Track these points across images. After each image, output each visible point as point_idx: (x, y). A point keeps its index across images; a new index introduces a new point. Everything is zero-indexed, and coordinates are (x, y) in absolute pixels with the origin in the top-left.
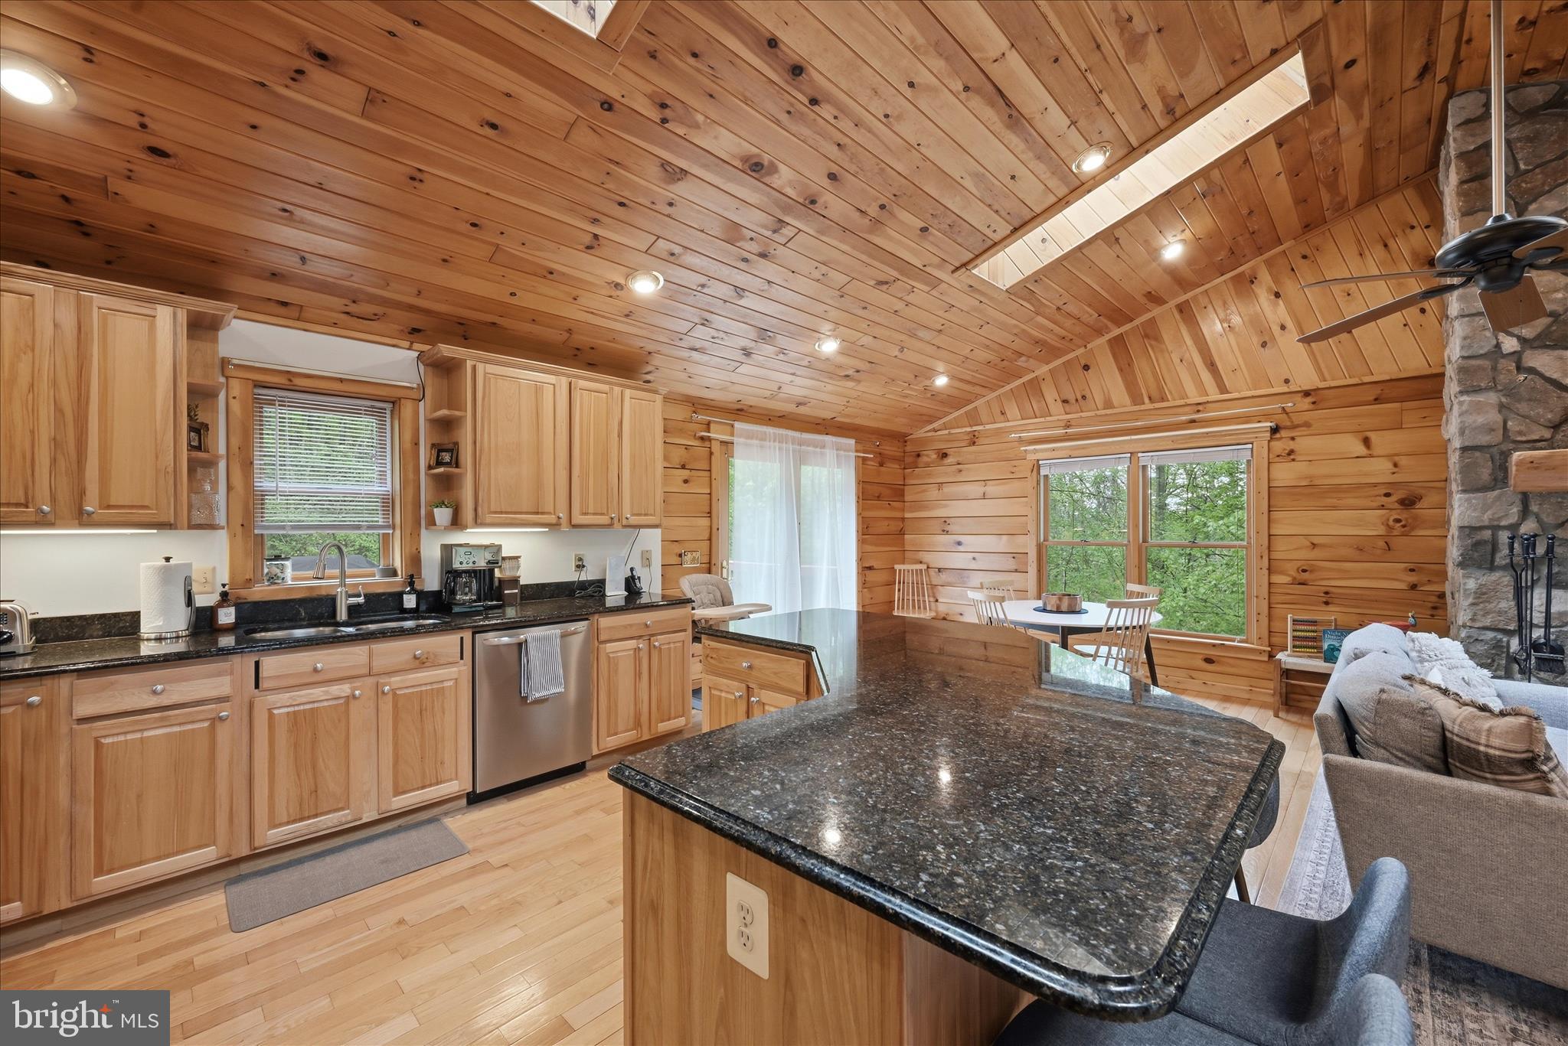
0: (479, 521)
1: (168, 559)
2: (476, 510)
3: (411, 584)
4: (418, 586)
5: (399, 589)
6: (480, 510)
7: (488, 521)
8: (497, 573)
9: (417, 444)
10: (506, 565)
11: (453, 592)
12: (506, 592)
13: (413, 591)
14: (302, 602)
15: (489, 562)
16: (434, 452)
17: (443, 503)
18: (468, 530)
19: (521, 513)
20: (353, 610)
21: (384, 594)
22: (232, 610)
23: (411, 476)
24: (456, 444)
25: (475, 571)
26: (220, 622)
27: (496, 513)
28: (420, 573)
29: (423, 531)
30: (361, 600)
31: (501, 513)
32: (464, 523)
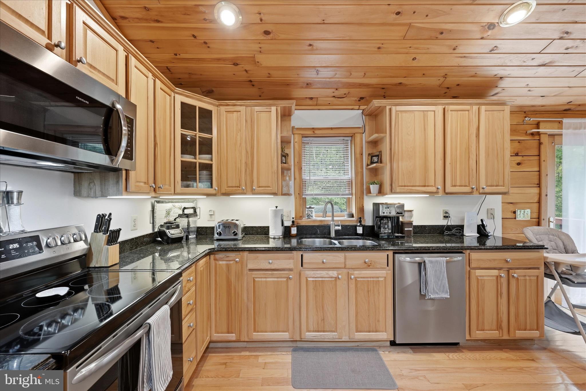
0: (393, 191)
1: (277, 207)
2: (391, 185)
3: (360, 222)
4: (363, 223)
5: (355, 224)
6: (393, 185)
7: (398, 191)
8: (401, 219)
9: (362, 154)
10: (406, 214)
11: (379, 228)
12: (406, 229)
13: (361, 225)
14: (318, 227)
15: (398, 213)
16: (370, 158)
17: (374, 182)
18: (386, 196)
19: (415, 186)
20: (337, 232)
21: (349, 226)
22: (296, 228)
23: (360, 170)
24: (381, 152)
25: (390, 217)
26: (292, 233)
27: (402, 186)
28: (364, 217)
29: (365, 197)
30: (340, 228)
31: (405, 186)
32: (385, 192)
